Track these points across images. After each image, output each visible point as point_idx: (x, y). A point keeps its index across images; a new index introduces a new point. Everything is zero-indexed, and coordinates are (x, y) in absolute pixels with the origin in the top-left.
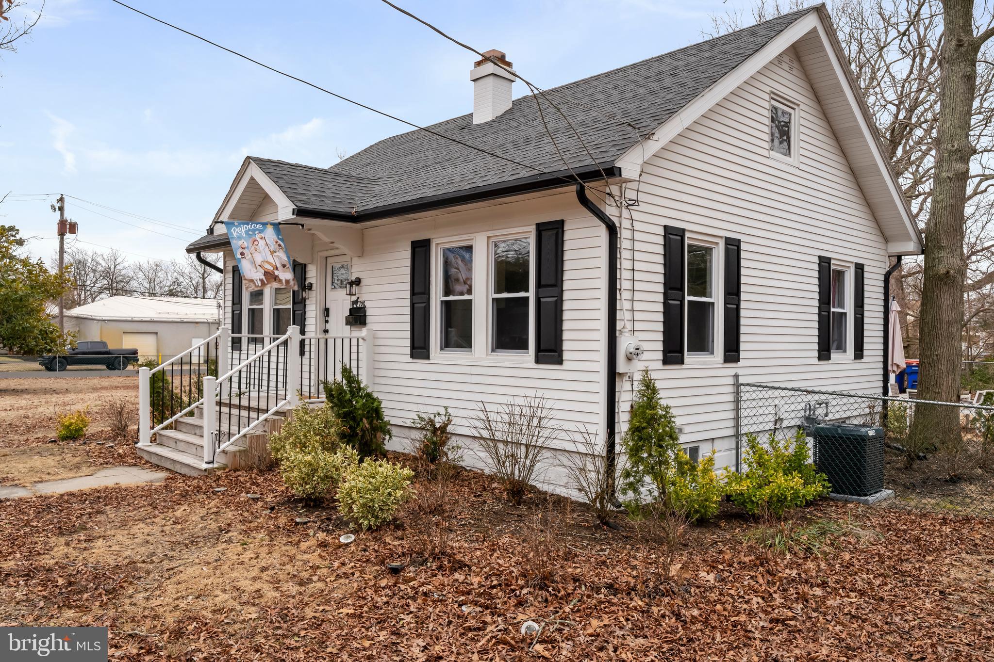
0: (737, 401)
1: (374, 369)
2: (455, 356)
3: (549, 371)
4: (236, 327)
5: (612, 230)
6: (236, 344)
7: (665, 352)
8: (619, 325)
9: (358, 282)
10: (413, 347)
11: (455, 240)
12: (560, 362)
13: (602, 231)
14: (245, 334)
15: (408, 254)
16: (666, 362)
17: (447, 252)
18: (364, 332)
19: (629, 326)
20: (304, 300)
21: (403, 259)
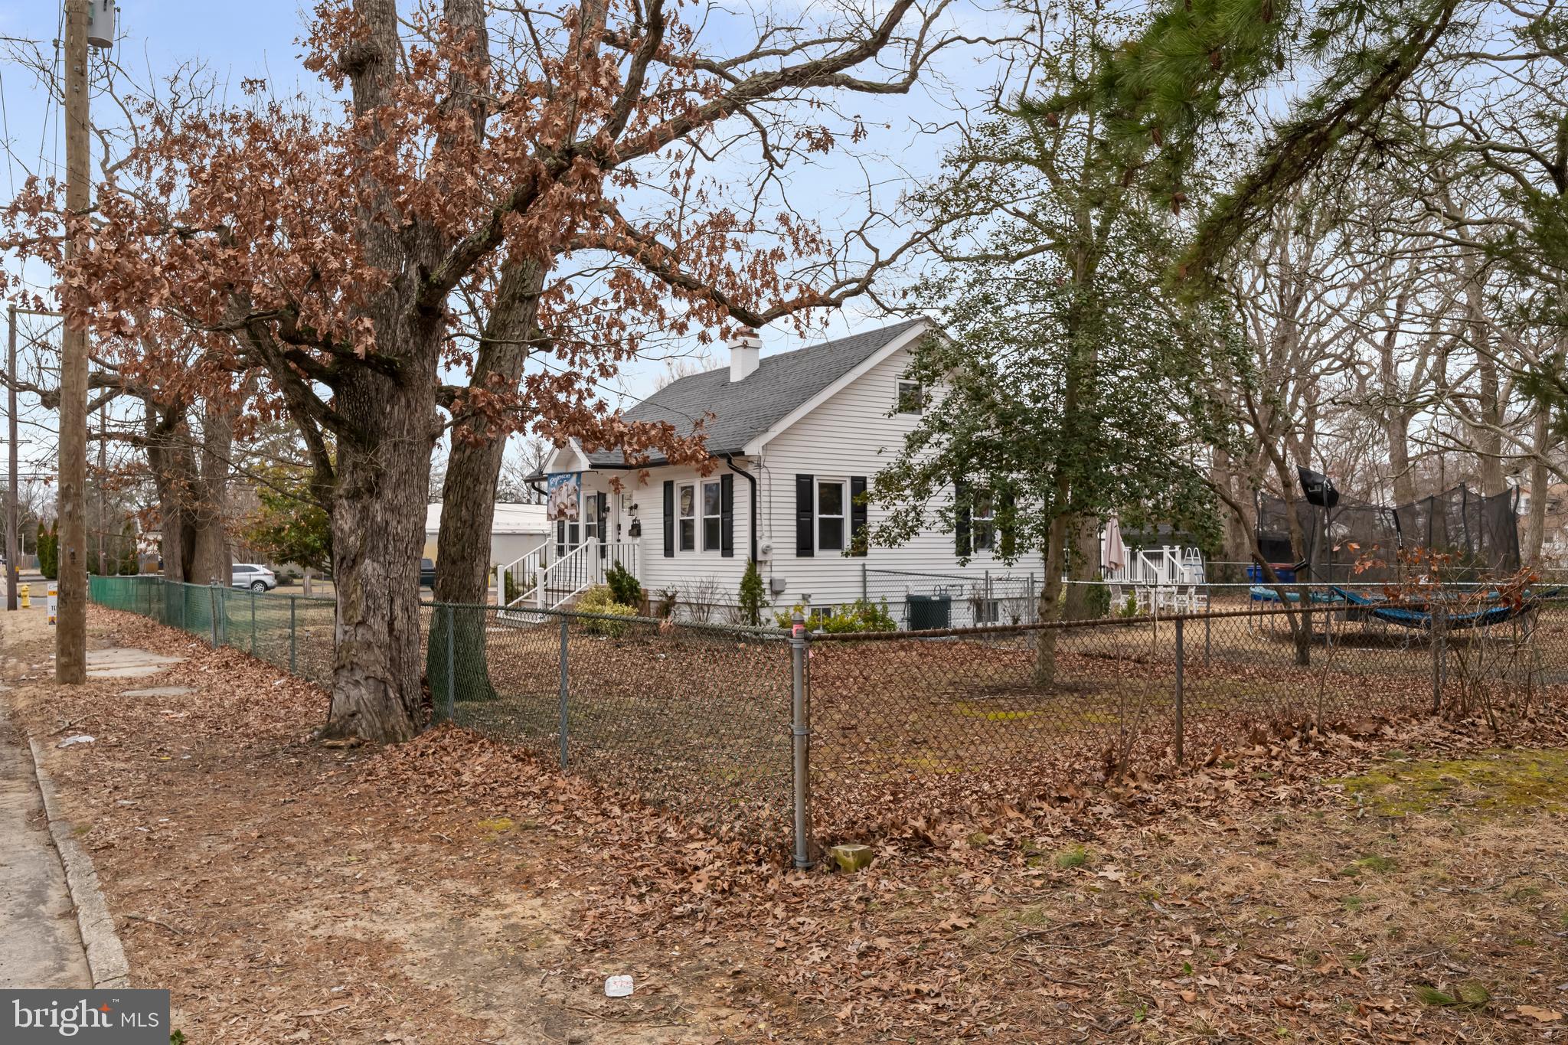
0: (864, 581)
1: (645, 570)
2: (687, 555)
3: (727, 561)
4: (561, 539)
5: (753, 481)
6: (561, 551)
7: (798, 549)
8: (758, 534)
9: (636, 507)
10: (666, 549)
11: (686, 483)
12: (732, 555)
13: (747, 481)
14: (567, 543)
15: (662, 489)
16: (799, 554)
17: (683, 489)
18: (638, 540)
19: (767, 534)
20: (604, 519)
21: (659, 492)
